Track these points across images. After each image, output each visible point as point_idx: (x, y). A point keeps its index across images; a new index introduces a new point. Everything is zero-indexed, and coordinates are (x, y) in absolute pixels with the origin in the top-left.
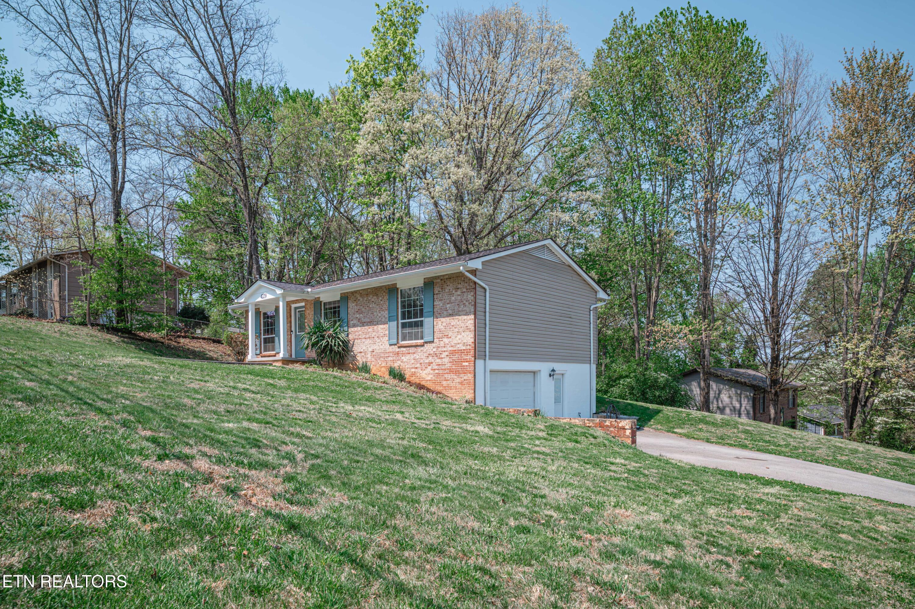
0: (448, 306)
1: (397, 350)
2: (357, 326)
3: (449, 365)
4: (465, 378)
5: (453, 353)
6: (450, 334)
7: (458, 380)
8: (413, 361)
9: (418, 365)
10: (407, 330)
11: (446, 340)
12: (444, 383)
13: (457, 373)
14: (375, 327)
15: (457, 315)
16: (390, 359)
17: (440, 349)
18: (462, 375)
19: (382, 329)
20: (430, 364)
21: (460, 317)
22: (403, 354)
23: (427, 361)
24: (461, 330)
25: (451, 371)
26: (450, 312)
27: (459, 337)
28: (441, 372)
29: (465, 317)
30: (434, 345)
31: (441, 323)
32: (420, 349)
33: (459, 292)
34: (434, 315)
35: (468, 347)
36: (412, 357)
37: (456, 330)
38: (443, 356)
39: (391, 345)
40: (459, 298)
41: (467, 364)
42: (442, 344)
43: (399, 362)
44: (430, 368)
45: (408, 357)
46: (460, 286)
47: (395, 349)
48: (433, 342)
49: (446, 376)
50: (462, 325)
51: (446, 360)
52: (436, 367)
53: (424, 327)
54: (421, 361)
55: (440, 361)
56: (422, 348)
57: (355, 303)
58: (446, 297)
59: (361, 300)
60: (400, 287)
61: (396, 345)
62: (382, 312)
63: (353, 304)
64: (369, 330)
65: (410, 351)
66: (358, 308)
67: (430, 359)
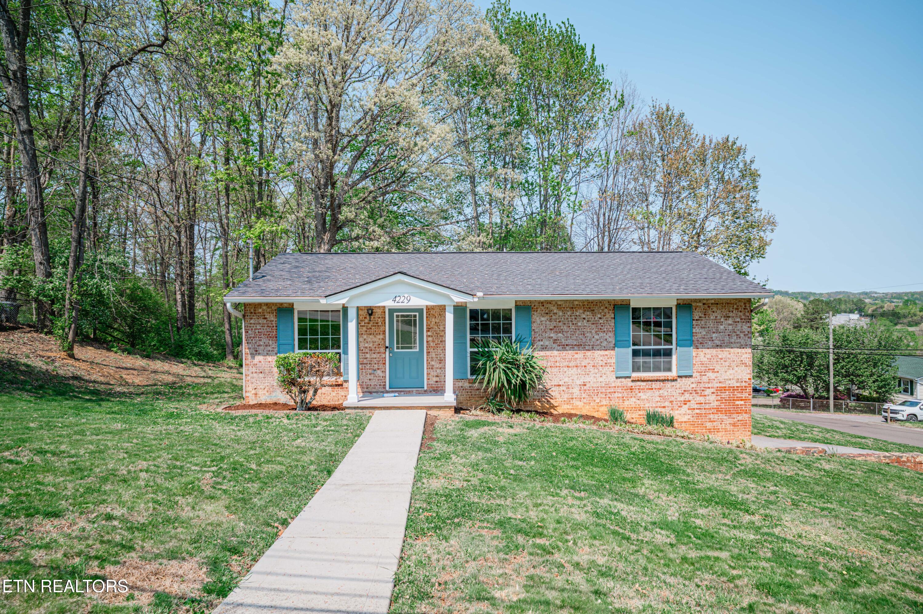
0: (714, 335)
1: (630, 384)
2: (552, 349)
3: (718, 403)
4: (740, 418)
5: (722, 389)
6: (718, 368)
7: (731, 421)
8: (658, 399)
9: (667, 404)
10: (641, 360)
11: (711, 375)
12: (709, 425)
13: (728, 412)
14: (589, 353)
15: (727, 346)
16: (616, 395)
17: (702, 385)
18: (735, 416)
19: (602, 356)
20: (685, 403)
21: (732, 350)
22: (641, 390)
23: (682, 399)
24: (733, 364)
25: (718, 410)
26: (718, 343)
27: (731, 371)
28: (703, 412)
29: (739, 350)
30: (691, 380)
31: (703, 355)
32: (669, 384)
33: (730, 321)
34: (696, 344)
35: (744, 384)
36: (657, 393)
37: (727, 364)
38: (706, 393)
39: (617, 378)
40: (730, 327)
41: (742, 402)
42: (705, 379)
43: (633, 400)
44: (686, 407)
45: (650, 393)
46: (731, 314)
47: (628, 383)
48: (691, 376)
49: (712, 416)
50: (735, 359)
51: (712, 398)
52: (696, 406)
53: (674, 357)
54: (673, 399)
55: (702, 399)
56: (673, 383)
57: (548, 317)
58: (711, 324)
59: (561, 314)
60: (633, 305)
61: (630, 377)
62: (601, 334)
63: (543, 319)
64: (576, 356)
65: (654, 386)
66: (554, 324)
67: (687, 396)
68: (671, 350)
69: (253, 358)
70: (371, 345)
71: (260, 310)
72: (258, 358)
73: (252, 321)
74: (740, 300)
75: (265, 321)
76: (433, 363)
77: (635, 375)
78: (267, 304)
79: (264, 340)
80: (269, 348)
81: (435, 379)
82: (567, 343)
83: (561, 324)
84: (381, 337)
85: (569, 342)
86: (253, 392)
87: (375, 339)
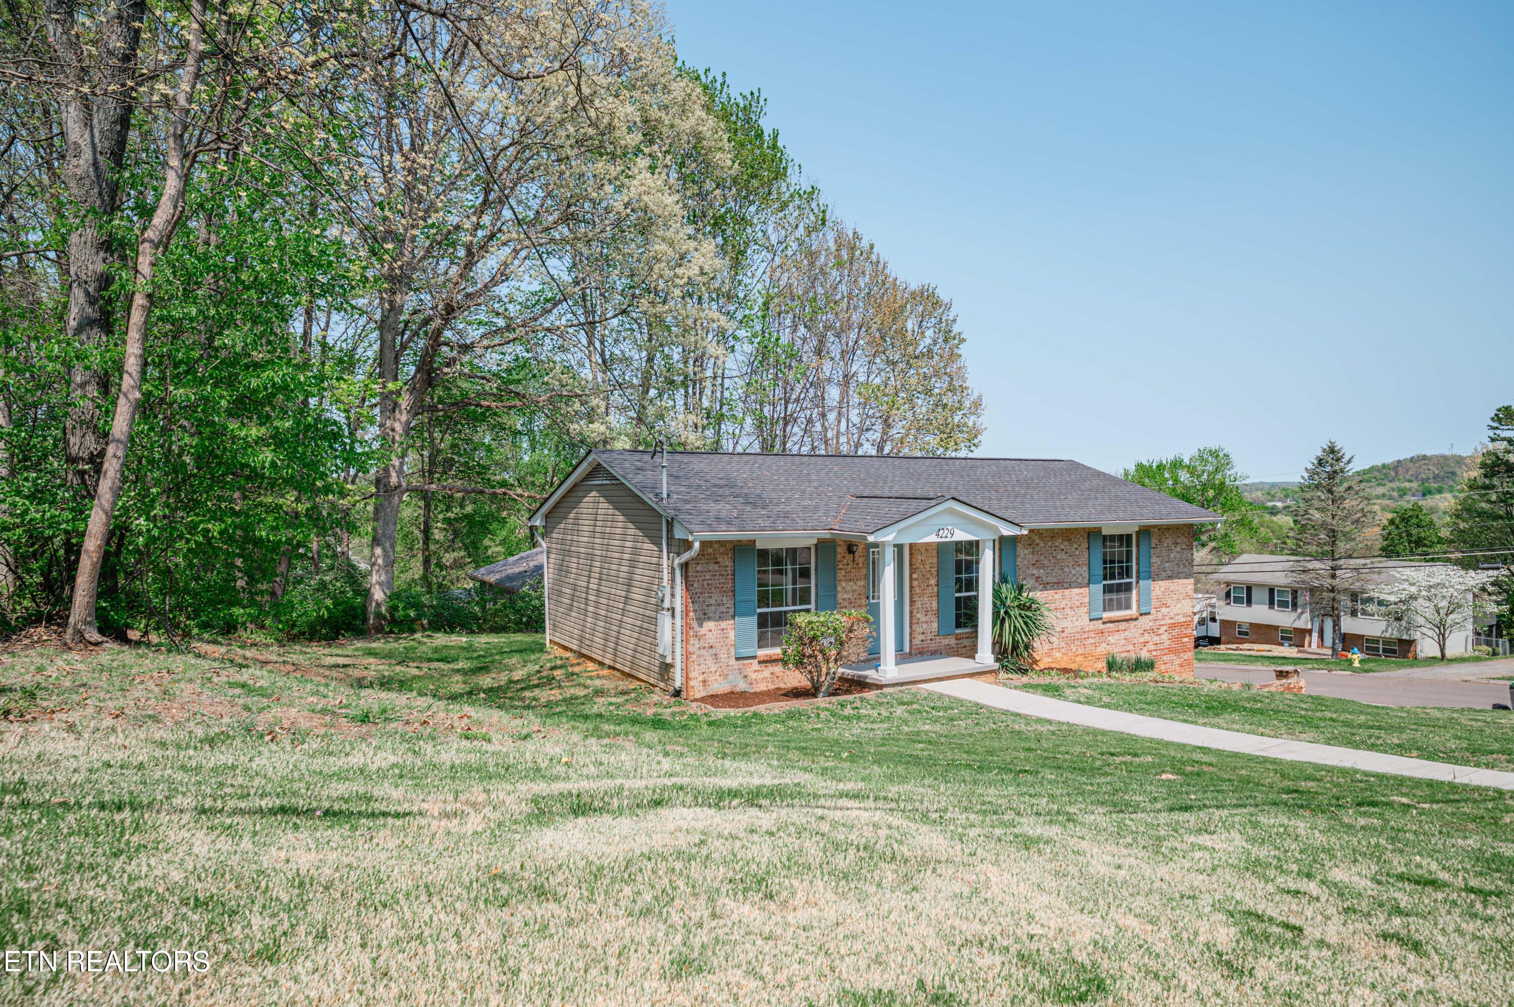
0: (1166, 565)
1: (1102, 627)
2: (1034, 589)
3: (1168, 642)
4: (1185, 657)
5: (1173, 626)
6: (1169, 602)
7: (1179, 661)
8: (1123, 642)
10: (1110, 597)
11: (1164, 610)
12: (1163, 667)
13: (1177, 652)
14: (1067, 592)
15: (1176, 577)
16: (1091, 641)
17: (1158, 623)
18: (1182, 655)
19: (1077, 595)
20: (1145, 643)
21: (1180, 581)
22: (1111, 633)
23: (1142, 640)
24: (1180, 597)
25: (1171, 651)
26: (1169, 573)
27: (1179, 605)
29: (1185, 581)
30: (1149, 617)
31: (1158, 588)
32: (1132, 624)
33: (1178, 549)
34: (1152, 576)
36: (1123, 636)
37: (1176, 597)
38: (1161, 631)
39: (1091, 620)
40: (1178, 555)
41: (1187, 639)
42: (1160, 615)
43: (1104, 645)
45: (1117, 636)
46: (1179, 541)
47: (1099, 625)
48: (1149, 613)
49: (1165, 658)
50: (1182, 590)
51: (1165, 637)
52: (1153, 647)
53: (1134, 592)
54: (1135, 641)
55: (1156, 639)
56: (1136, 623)
57: (1030, 550)
58: (1164, 553)
59: (1042, 545)
60: (1103, 532)
61: (1101, 619)
62: (1078, 569)
63: (1026, 552)
64: (1056, 596)
65: (1121, 628)
66: (1036, 558)
67: (1147, 637)
68: (1130, 584)
69: (701, 625)
70: (850, 596)
71: (710, 550)
72: (710, 625)
73: (698, 568)
74: (1185, 525)
75: (716, 567)
76: (919, 616)
77: (1106, 615)
78: (721, 543)
79: (716, 597)
80: (722, 609)
81: (921, 637)
82: (1048, 580)
83: (1042, 558)
84: (862, 583)
85: (1050, 579)
86: (701, 678)
87: (855, 587)
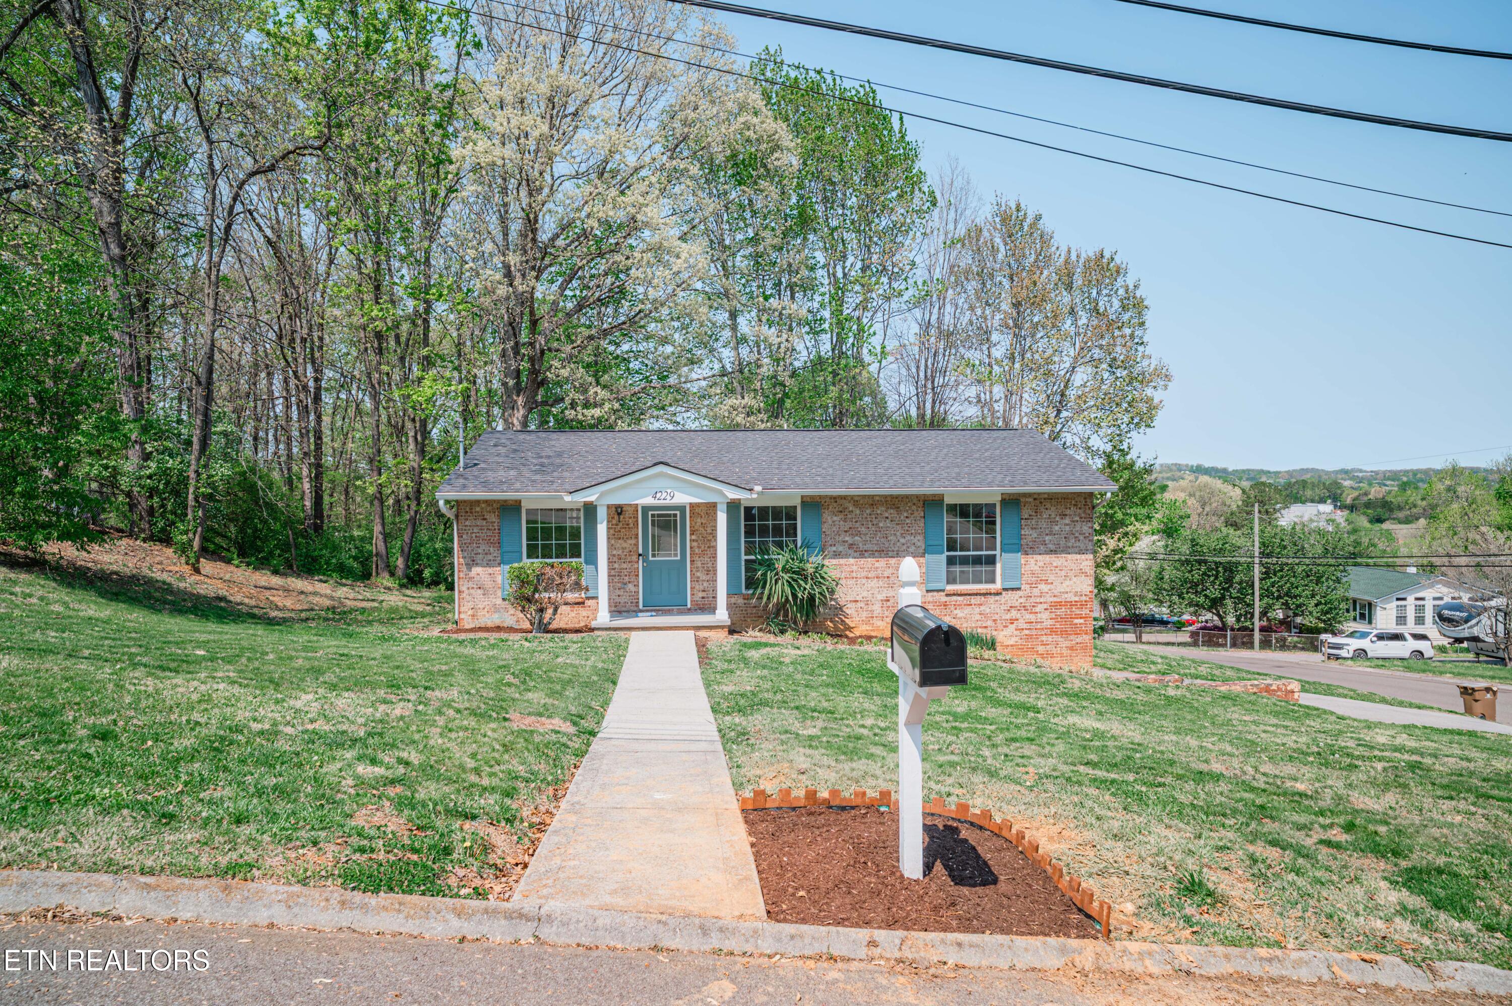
0: (1047, 538)
1: (945, 599)
2: (847, 556)
3: (1050, 622)
4: (1078, 640)
5: (1058, 605)
6: (1051, 578)
7: (1068, 644)
8: (978, 617)
9: (989, 623)
10: (957, 569)
11: (1043, 587)
12: (1041, 649)
13: (1064, 633)
14: (892, 561)
15: (1063, 552)
17: (1032, 600)
18: (1072, 637)
20: (1012, 621)
21: (1069, 556)
22: (956, 606)
23: (1008, 617)
24: (1071, 574)
25: (1052, 631)
26: (1052, 547)
27: (1068, 583)
28: (1034, 632)
29: (1078, 556)
30: (1019, 593)
31: (1034, 563)
32: (992, 599)
33: (1067, 520)
34: (1025, 549)
35: (1084, 598)
36: (977, 610)
37: (1063, 573)
38: (1037, 609)
39: (928, 591)
40: (1067, 528)
41: (1082, 621)
42: (1036, 592)
44: (1012, 627)
45: (968, 610)
46: (1068, 512)
47: (942, 597)
48: (1019, 589)
49: (1044, 638)
50: (1074, 566)
51: (1045, 616)
52: (1025, 626)
53: (998, 566)
54: (996, 617)
55: (1032, 617)
56: (997, 598)
57: (841, 516)
58: (1043, 524)
59: (858, 512)
60: (948, 500)
61: (943, 591)
62: (908, 538)
63: (835, 518)
64: (877, 565)
65: (973, 601)
66: (848, 525)
67: (1014, 614)
68: (995, 556)
69: (470, 569)
70: (620, 552)
71: (478, 509)
72: (476, 570)
73: (467, 523)
74: (1079, 494)
75: (484, 523)
76: (698, 574)
77: (950, 588)
78: (487, 502)
79: (483, 547)
80: (490, 557)
81: (701, 594)
82: (866, 548)
83: (858, 525)
84: (633, 541)
85: (868, 546)
86: (470, 612)
87: (625, 545)
